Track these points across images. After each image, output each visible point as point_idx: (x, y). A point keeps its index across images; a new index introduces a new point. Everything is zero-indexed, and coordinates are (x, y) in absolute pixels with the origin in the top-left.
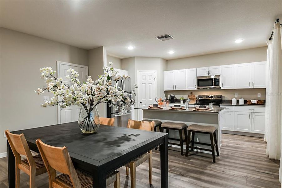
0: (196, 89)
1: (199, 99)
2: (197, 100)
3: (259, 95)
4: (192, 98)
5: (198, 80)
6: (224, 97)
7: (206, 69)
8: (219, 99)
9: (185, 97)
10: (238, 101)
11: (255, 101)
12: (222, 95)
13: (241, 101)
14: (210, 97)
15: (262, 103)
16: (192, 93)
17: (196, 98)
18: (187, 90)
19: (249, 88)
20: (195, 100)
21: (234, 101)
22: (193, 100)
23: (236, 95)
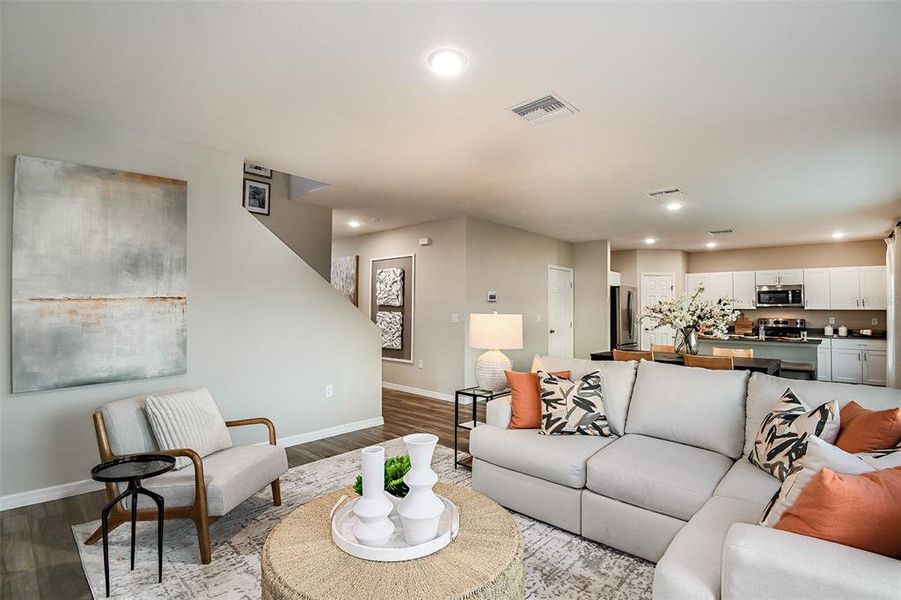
0: (754, 308)
2: (755, 327)
3: (875, 322)
4: (745, 324)
5: (758, 292)
6: (809, 323)
7: (776, 273)
10: (836, 331)
11: (868, 332)
12: (804, 320)
13: (843, 331)
14: (781, 324)
15: (880, 335)
16: (743, 315)
17: (753, 325)
19: (857, 308)
20: (752, 327)
21: (829, 331)
22: (747, 327)
23: (832, 320)
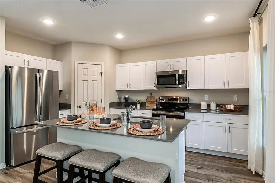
0: (155, 88)
1: (160, 101)
2: (157, 103)
4: (152, 100)
5: (157, 76)
6: (191, 100)
7: (168, 61)
8: (185, 102)
9: (143, 98)
10: (209, 106)
11: (231, 107)
12: (188, 97)
13: (213, 106)
14: (173, 100)
16: (151, 94)
17: (157, 101)
18: (144, 90)
19: (223, 88)
20: (155, 103)
21: (204, 106)
22: (153, 103)
23: (206, 97)
